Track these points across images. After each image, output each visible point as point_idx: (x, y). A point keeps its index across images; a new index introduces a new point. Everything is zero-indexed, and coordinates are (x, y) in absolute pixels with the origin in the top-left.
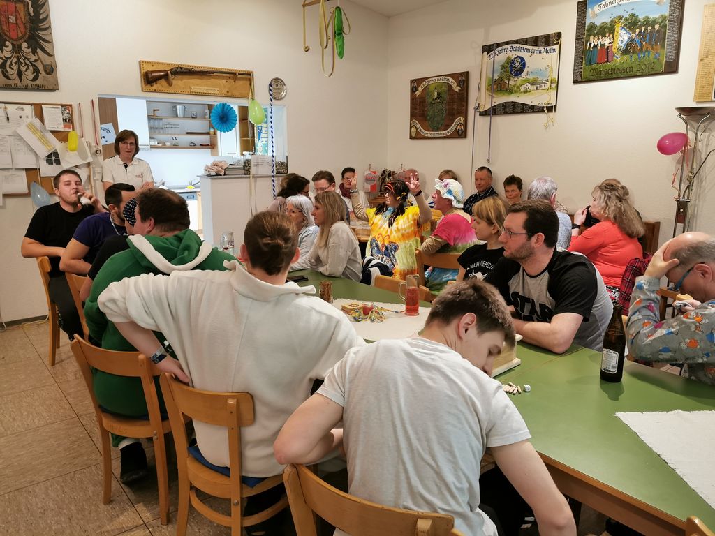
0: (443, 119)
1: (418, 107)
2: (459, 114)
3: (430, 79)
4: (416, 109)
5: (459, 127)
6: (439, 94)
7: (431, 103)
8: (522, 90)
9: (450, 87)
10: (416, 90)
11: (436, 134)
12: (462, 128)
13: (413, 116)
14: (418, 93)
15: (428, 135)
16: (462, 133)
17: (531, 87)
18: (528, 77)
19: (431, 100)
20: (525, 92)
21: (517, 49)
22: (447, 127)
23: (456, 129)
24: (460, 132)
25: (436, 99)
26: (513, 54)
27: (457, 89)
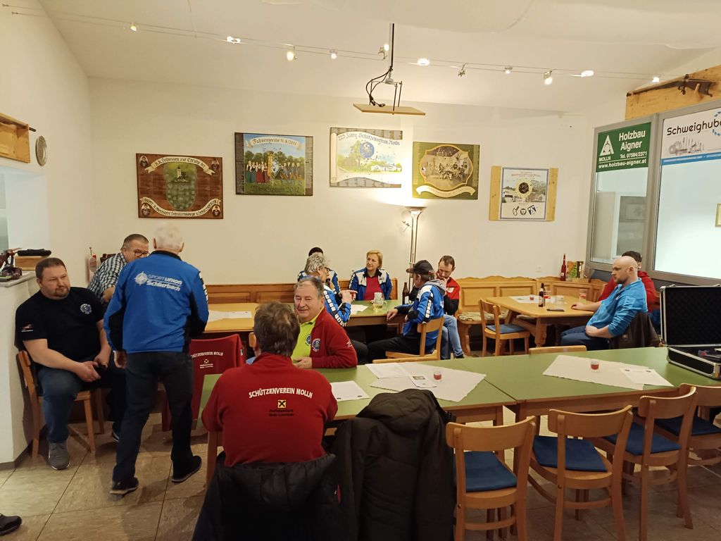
0: (192, 200)
1: (151, 184)
2: (214, 195)
3: (168, 157)
4: (148, 186)
5: (214, 208)
6: (183, 174)
7: (173, 182)
8: (372, 170)
9: (200, 169)
10: (148, 165)
11: (182, 214)
12: (219, 209)
13: (142, 192)
14: (150, 169)
15: (171, 215)
16: (219, 214)
17: (380, 168)
18: (377, 160)
19: (172, 179)
20: (375, 171)
21: (365, 137)
22: (198, 207)
23: (210, 210)
24: (216, 214)
25: (180, 178)
26: (362, 140)
27: (210, 172)
